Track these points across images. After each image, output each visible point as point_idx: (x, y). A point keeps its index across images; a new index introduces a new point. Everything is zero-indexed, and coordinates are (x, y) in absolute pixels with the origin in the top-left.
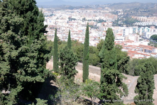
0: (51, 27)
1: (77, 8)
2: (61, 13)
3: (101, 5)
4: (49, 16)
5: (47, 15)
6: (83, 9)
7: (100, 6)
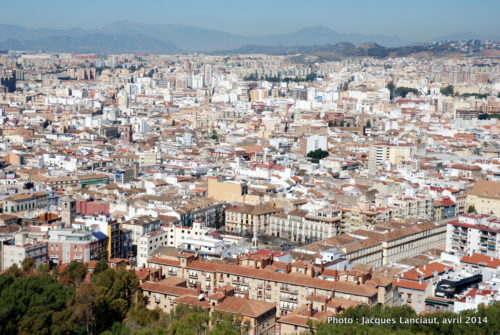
0: (332, 118)
1: (401, 52)
2: (345, 69)
3: (487, 43)
4: (303, 80)
5: (294, 77)
6: (425, 54)
7: (484, 46)
